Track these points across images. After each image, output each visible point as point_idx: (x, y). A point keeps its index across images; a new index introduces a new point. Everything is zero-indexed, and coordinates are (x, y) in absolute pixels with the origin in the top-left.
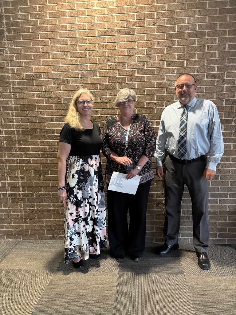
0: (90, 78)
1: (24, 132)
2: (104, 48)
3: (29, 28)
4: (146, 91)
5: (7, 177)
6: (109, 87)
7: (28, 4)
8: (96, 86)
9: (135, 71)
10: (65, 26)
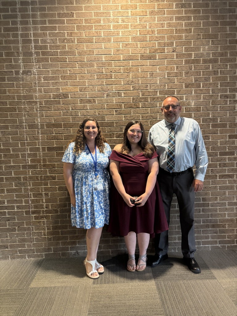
0: (115, 98)
1: (49, 149)
2: (128, 71)
3: (58, 51)
5: (31, 194)
6: (133, 106)
7: (56, 29)
8: (121, 106)
9: (157, 92)
10: (92, 50)
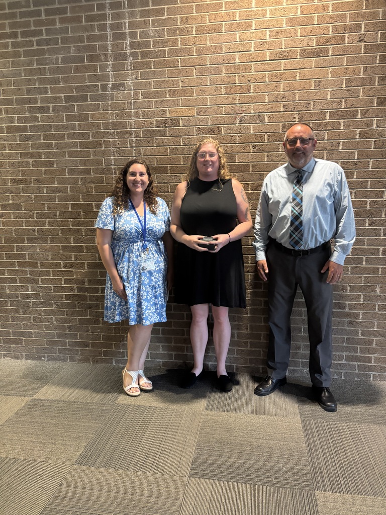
0: (253, 124)
2: (277, 78)
3: (165, 50)
4: (341, 143)
7: (164, 14)
8: (262, 138)
9: (325, 114)
10: (220, 46)
